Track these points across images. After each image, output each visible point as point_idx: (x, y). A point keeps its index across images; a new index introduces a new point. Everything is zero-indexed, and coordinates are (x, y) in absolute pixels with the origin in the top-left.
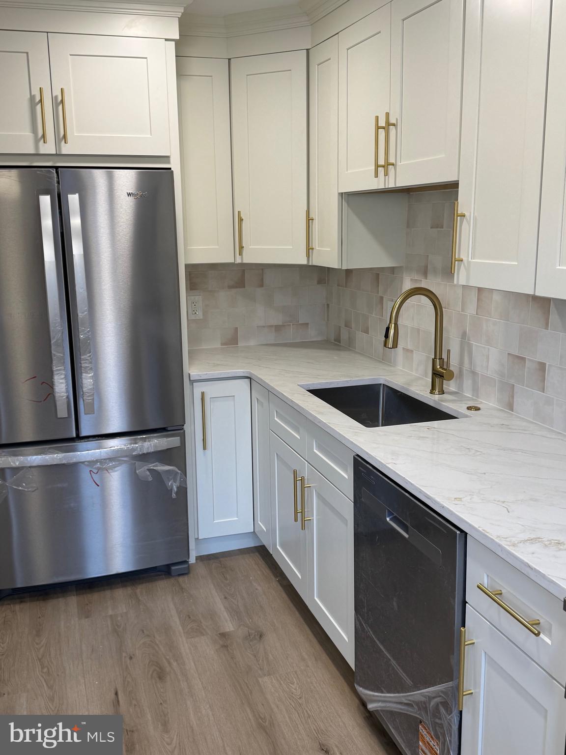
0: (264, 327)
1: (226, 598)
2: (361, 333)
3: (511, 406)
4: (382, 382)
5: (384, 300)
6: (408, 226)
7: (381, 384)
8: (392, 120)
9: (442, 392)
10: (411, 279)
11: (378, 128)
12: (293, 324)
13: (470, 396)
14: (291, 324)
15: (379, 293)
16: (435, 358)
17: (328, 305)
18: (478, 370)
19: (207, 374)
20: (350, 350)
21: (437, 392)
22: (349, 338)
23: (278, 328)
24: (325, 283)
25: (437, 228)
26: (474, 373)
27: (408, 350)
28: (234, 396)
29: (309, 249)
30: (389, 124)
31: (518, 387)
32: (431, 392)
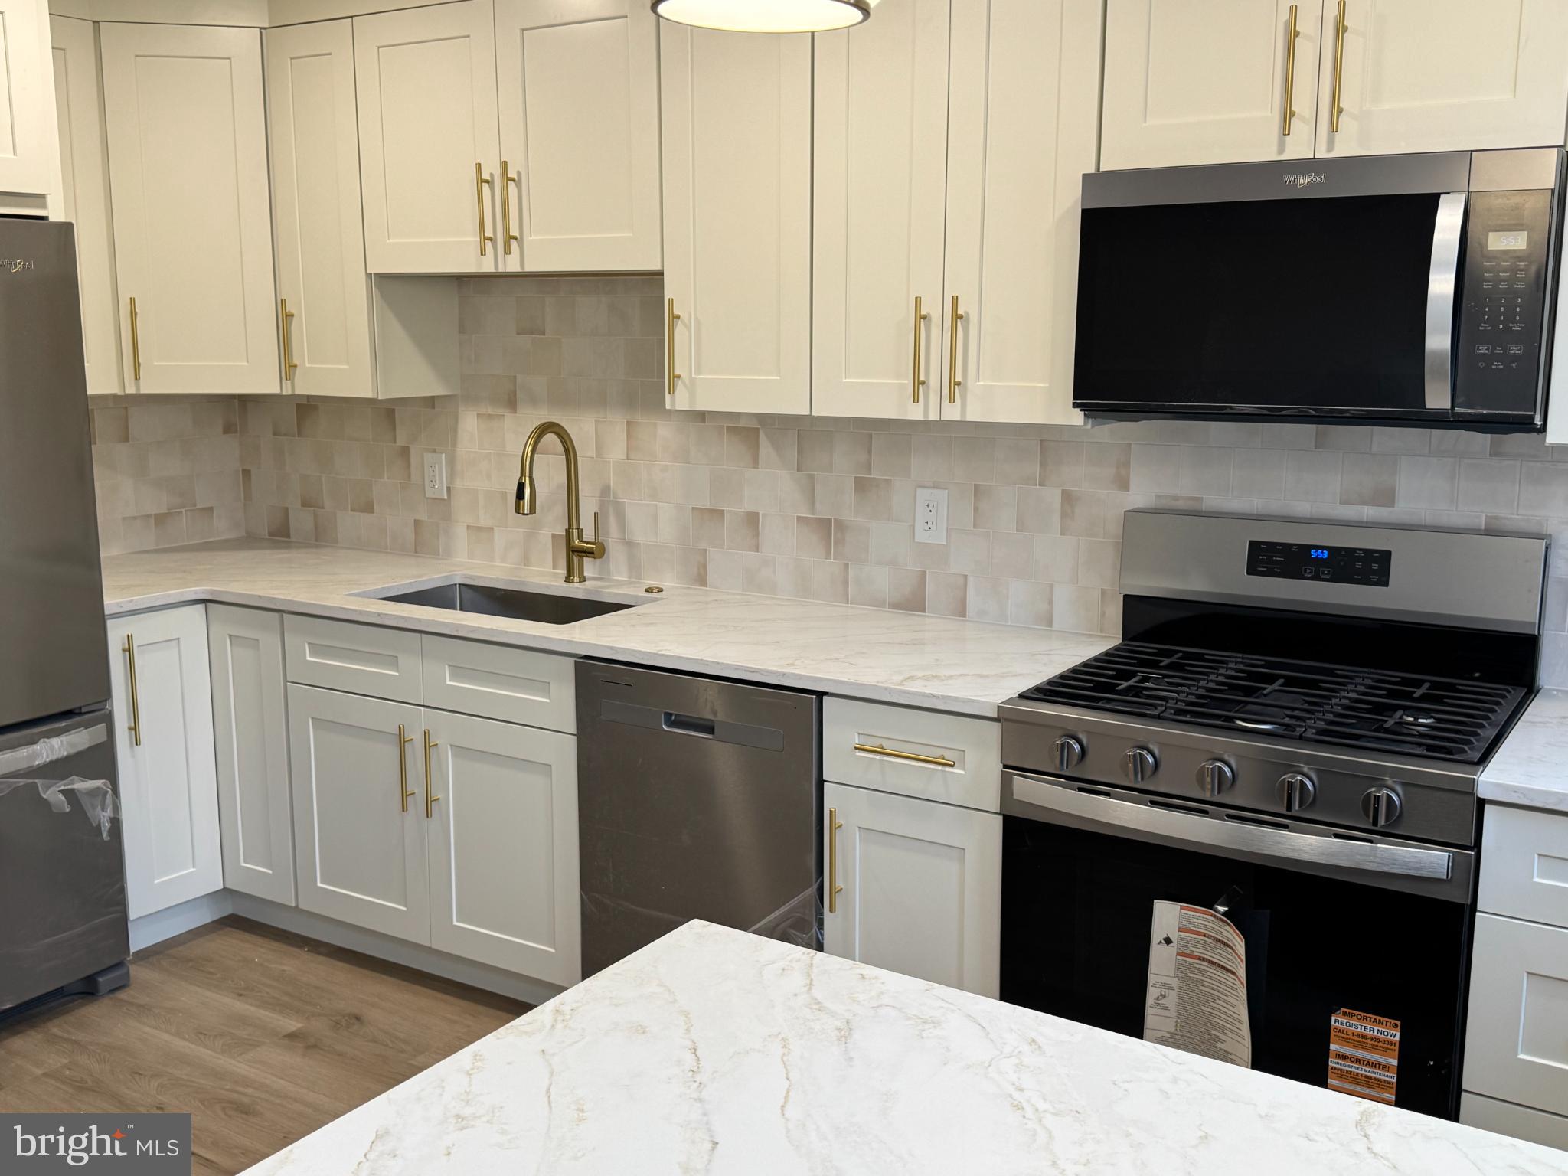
0: (135, 518)
1: (241, 995)
2: (350, 513)
3: (702, 580)
4: (458, 581)
5: (412, 451)
6: (462, 329)
7: (456, 585)
8: (512, 174)
9: (583, 579)
10: (478, 415)
11: (481, 181)
12: (185, 511)
13: (626, 579)
14: (183, 510)
15: (397, 440)
16: (569, 528)
17: (246, 473)
18: (639, 537)
19: (131, 601)
20: (317, 547)
21: (576, 579)
22: (316, 528)
23: (160, 519)
24: (236, 431)
25: (532, 334)
26: (630, 545)
27: (480, 529)
28: (178, 639)
29: (288, 368)
30: (506, 179)
31: (714, 554)
32: (568, 580)
